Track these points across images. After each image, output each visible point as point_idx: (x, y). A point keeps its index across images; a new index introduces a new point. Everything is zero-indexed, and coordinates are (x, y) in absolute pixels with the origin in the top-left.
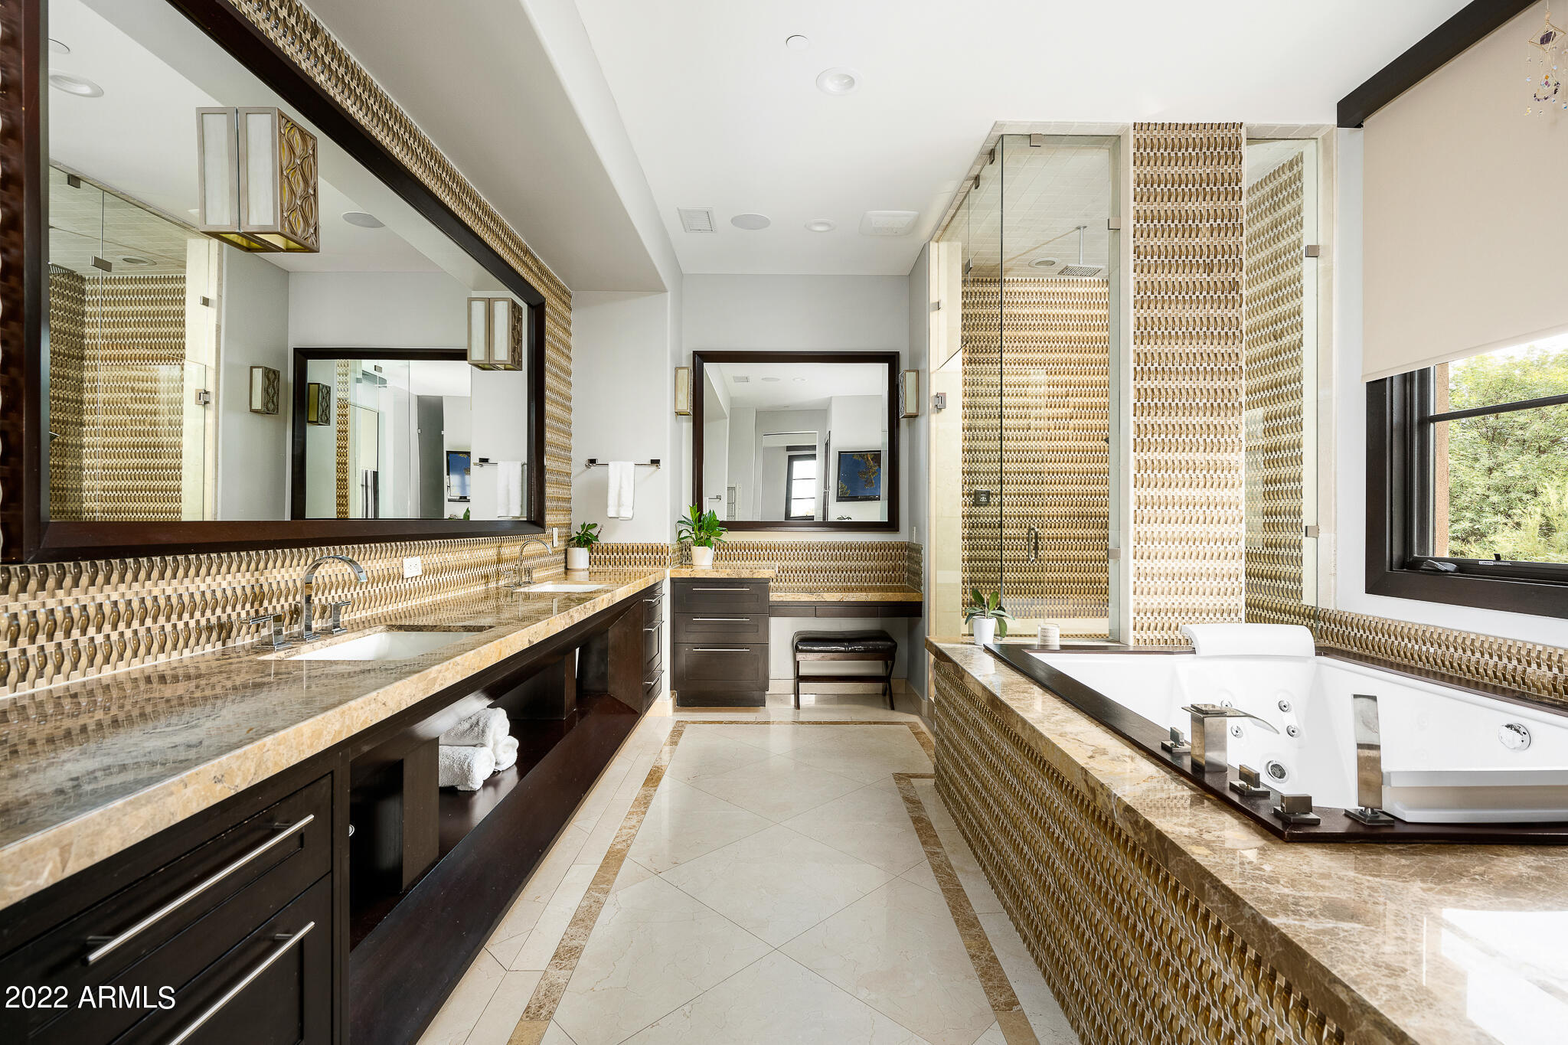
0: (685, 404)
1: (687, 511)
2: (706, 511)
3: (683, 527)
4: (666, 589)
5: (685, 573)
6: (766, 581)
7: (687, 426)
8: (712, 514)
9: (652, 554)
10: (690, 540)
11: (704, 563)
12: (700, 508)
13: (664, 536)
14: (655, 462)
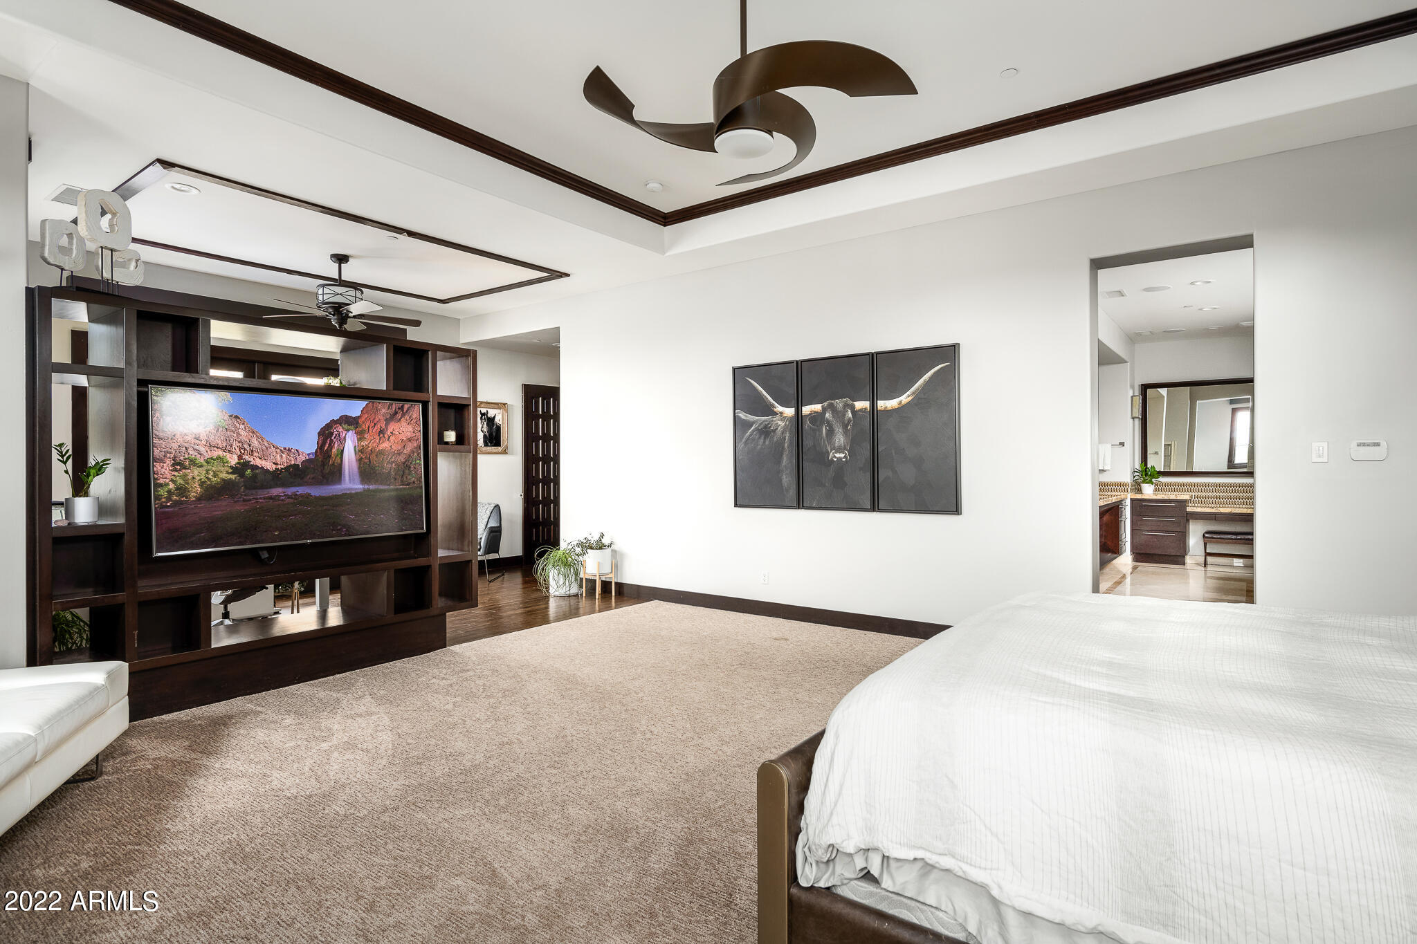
0: (1138, 413)
1: (1137, 466)
2: (1149, 466)
3: (1136, 474)
4: (1128, 502)
5: (1138, 496)
6: (1185, 501)
7: (1137, 422)
8: (1153, 467)
9: (1120, 486)
10: (1139, 481)
11: (1148, 491)
12: (1146, 465)
13: (1127, 478)
14: (1122, 444)
